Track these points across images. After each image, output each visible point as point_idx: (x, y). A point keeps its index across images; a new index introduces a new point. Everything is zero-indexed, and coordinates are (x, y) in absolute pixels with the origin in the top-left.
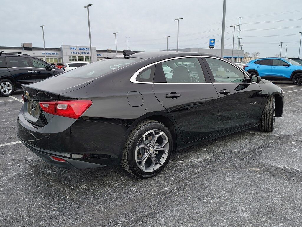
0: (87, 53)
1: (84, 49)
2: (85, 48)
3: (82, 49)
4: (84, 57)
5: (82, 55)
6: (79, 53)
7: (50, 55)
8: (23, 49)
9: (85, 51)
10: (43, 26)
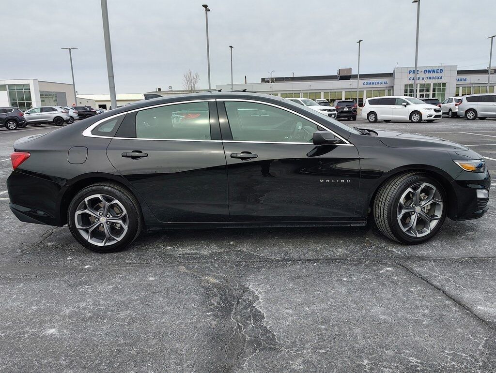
0: (438, 78)
1: (434, 71)
2: (435, 69)
3: (430, 72)
4: (432, 85)
5: (429, 81)
6: (423, 79)
7: (374, 86)
8: (339, 78)
9: (435, 75)
10: (360, 41)
